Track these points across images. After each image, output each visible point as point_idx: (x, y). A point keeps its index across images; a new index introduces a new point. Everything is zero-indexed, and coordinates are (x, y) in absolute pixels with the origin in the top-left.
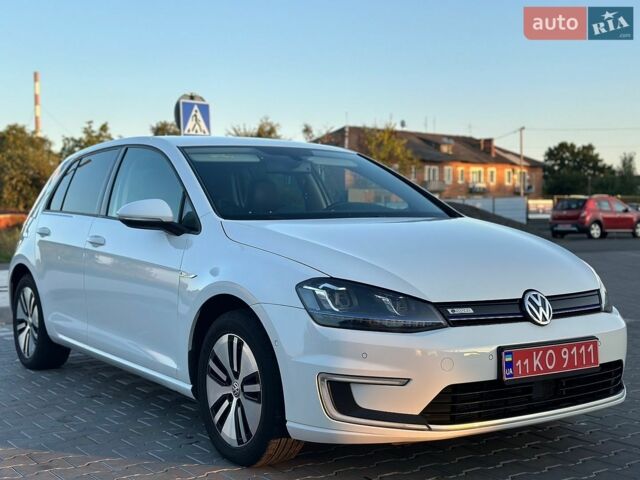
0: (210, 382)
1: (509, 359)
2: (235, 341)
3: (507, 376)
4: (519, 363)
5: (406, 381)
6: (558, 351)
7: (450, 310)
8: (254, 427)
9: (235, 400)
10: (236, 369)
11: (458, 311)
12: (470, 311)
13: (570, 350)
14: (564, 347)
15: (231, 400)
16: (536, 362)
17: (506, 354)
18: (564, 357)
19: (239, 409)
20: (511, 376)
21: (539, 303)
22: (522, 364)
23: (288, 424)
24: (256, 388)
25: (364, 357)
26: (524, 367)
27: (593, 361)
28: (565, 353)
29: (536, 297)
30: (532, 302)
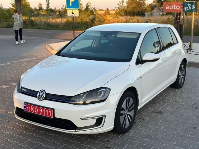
7: (22, 89)
12: (26, 91)
14: (41, 108)
16: (32, 109)
26: (29, 109)
27: (50, 115)
28: (41, 110)
29: (42, 92)
30: (40, 93)
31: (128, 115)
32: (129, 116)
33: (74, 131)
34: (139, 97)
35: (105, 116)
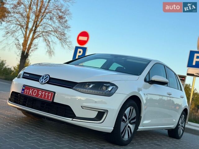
4: (26, 90)
6: (38, 91)
7: (25, 74)
12: (28, 75)
13: (42, 92)
16: (31, 92)
17: (24, 86)
20: (23, 93)
26: (27, 92)
27: (49, 99)
28: (40, 92)
29: (46, 76)
30: (43, 77)
31: (128, 127)
32: (129, 129)
33: (71, 119)
34: (142, 115)
35: (107, 111)
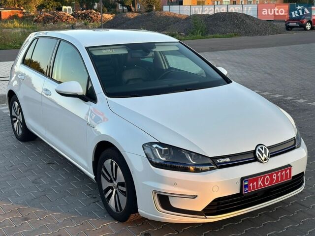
0: (103, 178)
1: (246, 183)
2: (114, 164)
3: (245, 192)
4: (251, 184)
5: (195, 197)
6: (271, 176)
7: (218, 161)
8: (123, 207)
9: (115, 190)
10: (114, 177)
11: (222, 160)
12: (228, 160)
13: (277, 174)
14: (274, 173)
15: (113, 190)
16: (260, 183)
17: (245, 181)
18: (274, 178)
19: (116, 195)
20: (247, 191)
21: (263, 152)
22: (253, 185)
23: (139, 210)
24: (124, 189)
25: (175, 184)
27: (288, 177)
28: (275, 176)
29: (262, 148)
30: (260, 151)
